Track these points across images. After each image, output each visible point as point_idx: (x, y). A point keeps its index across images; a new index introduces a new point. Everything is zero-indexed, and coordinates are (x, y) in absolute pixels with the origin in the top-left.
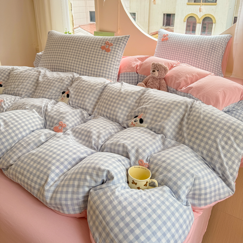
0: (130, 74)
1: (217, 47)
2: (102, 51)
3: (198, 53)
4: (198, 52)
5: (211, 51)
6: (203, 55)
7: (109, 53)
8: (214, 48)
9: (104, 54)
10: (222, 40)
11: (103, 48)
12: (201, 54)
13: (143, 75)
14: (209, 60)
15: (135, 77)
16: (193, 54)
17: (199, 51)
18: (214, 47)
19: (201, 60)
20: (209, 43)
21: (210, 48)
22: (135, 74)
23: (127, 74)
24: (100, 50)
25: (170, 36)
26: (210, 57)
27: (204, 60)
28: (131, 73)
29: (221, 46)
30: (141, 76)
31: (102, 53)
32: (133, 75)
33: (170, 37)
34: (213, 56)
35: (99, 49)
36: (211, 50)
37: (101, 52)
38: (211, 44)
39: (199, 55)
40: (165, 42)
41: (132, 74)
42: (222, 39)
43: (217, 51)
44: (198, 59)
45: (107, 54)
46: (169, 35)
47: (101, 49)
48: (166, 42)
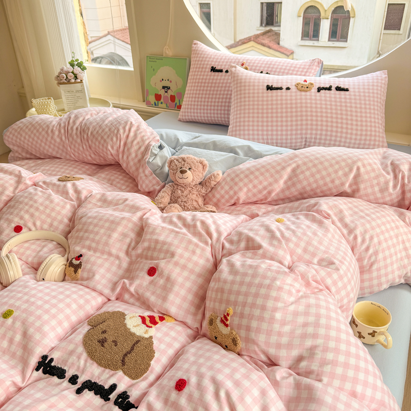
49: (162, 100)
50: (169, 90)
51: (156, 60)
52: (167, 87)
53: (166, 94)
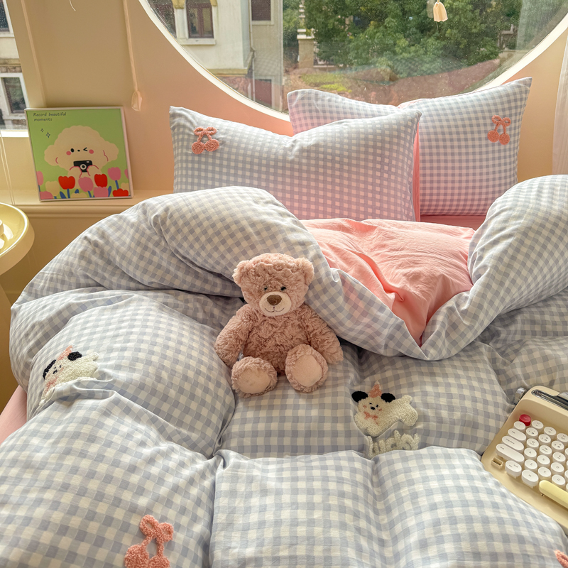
49: (77, 186)
50: (90, 167)
51: (51, 117)
52: (84, 162)
53: (85, 174)
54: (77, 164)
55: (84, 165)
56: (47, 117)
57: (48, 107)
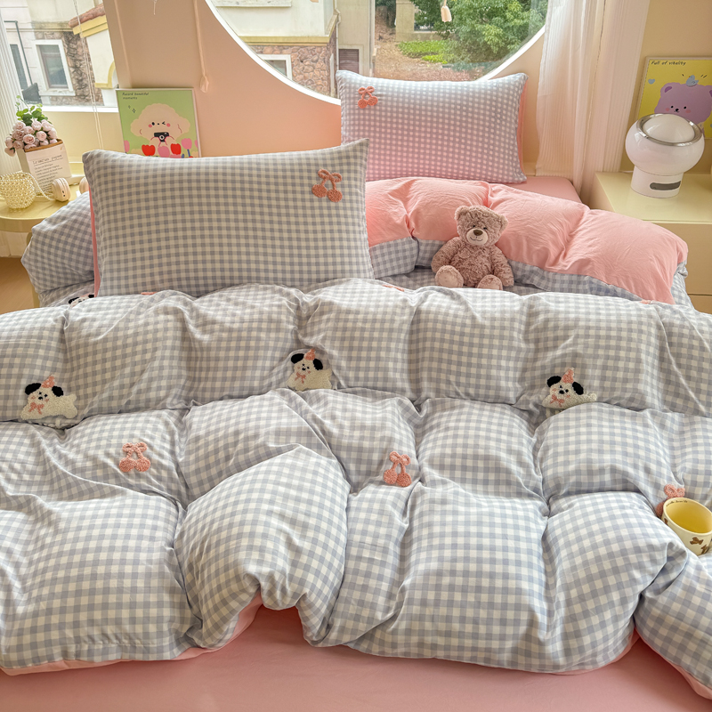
0: (396, 245)
1: (504, 112)
2: (320, 201)
3: (466, 133)
4: (464, 130)
5: (494, 123)
6: (478, 135)
7: (341, 204)
8: (500, 113)
9: (329, 208)
10: (511, 92)
11: (317, 191)
12: (472, 134)
13: (430, 242)
14: (493, 145)
15: (412, 249)
16: (454, 136)
17: (466, 127)
18: (499, 110)
19: (474, 149)
20: (485, 104)
21: (490, 116)
22: (410, 242)
23: (389, 246)
24: (312, 200)
25: (379, 93)
26: (494, 139)
27: (483, 148)
28: (399, 241)
29: (512, 106)
30: (427, 245)
31: (321, 208)
32: (407, 247)
33: (380, 95)
34: (500, 135)
35: (307, 196)
36: (493, 120)
37: (316, 204)
38: (491, 105)
39: (469, 137)
40: (369, 109)
41: (403, 244)
42: (512, 87)
43: (505, 120)
44: (468, 148)
45: (337, 208)
46: (377, 90)
47: (315, 197)
48: (375, 110)
50: (167, 138)
51: (136, 96)
52: (163, 134)
53: (163, 144)
54: (157, 135)
55: (162, 136)
56: (134, 96)
57: (133, 88)
